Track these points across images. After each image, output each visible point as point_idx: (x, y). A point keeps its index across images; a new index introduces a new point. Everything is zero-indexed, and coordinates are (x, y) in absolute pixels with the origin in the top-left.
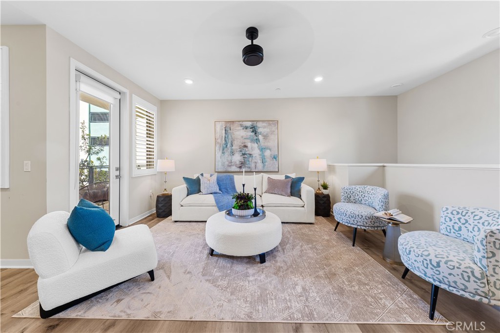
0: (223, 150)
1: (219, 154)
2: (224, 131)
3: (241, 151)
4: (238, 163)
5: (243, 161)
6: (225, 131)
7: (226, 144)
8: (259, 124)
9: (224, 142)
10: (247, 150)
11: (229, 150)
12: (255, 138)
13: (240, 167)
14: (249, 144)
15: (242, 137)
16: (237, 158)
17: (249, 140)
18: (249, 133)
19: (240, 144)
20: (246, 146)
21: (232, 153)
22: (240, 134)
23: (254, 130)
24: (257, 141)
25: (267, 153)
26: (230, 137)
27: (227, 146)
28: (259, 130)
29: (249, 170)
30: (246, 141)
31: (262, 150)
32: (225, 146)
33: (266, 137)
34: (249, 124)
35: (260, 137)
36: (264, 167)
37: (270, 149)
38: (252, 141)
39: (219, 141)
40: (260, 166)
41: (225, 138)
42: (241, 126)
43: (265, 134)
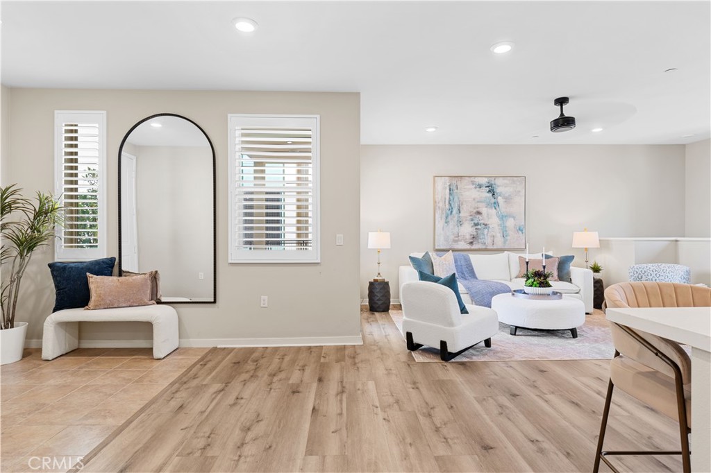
0: (447, 218)
1: (440, 224)
2: (448, 191)
3: (472, 220)
4: (468, 237)
5: (475, 233)
6: (450, 190)
7: (452, 208)
8: (499, 182)
9: (447, 206)
10: (480, 218)
11: (456, 219)
12: (493, 201)
13: (471, 243)
14: (484, 210)
15: (474, 199)
16: (467, 230)
17: (484, 204)
18: (485, 194)
19: (472, 210)
20: (479, 213)
21: (460, 223)
22: (471, 195)
23: (492, 191)
24: (496, 204)
25: (510, 223)
26: (456, 199)
27: (452, 212)
28: (498, 190)
29: (484, 247)
30: (480, 205)
31: (503, 218)
32: (449, 212)
33: (508, 200)
34: (484, 181)
35: (500, 200)
36: (505, 242)
37: (514, 218)
38: (488, 205)
39: (441, 205)
40: (499, 243)
41: (450, 200)
42: (473, 183)
43: (507, 195)
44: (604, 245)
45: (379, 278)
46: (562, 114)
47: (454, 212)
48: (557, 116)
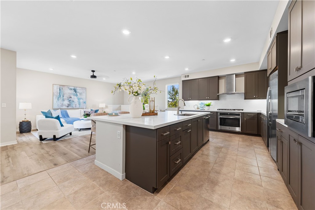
0: (58, 98)
1: (55, 100)
2: (59, 90)
3: (68, 99)
4: (66, 105)
5: (69, 104)
6: (60, 89)
7: (60, 95)
8: (77, 88)
9: (58, 95)
10: (71, 99)
11: (62, 99)
12: (76, 94)
13: (68, 107)
14: (73, 97)
15: (69, 93)
16: (66, 102)
17: (72, 95)
18: (73, 92)
19: (68, 96)
20: (71, 97)
21: (63, 100)
22: (68, 92)
23: (75, 91)
24: (77, 95)
25: (81, 101)
26: (62, 92)
27: (60, 96)
28: (77, 91)
29: (72, 108)
30: (71, 95)
31: (79, 99)
32: (59, 97)
33: (80, 94)
34: (72, 88)
35: (78, 94)
36: (79, 106)
37: (83, 99)
38: (74, 95)
39: (56, 94)
40: (78, 106)
41: (59, 93)
42: (69, 88)
43: (80, 93)
44: (107, 107)
45: (25, 120)
46: (93, 74)
47: (61, 97)
48: (92, 75)
